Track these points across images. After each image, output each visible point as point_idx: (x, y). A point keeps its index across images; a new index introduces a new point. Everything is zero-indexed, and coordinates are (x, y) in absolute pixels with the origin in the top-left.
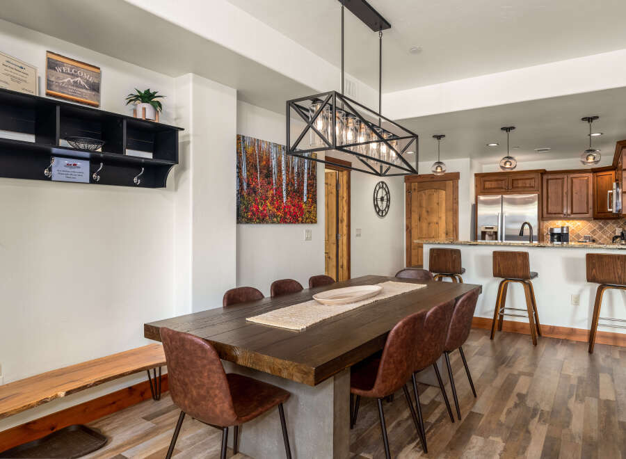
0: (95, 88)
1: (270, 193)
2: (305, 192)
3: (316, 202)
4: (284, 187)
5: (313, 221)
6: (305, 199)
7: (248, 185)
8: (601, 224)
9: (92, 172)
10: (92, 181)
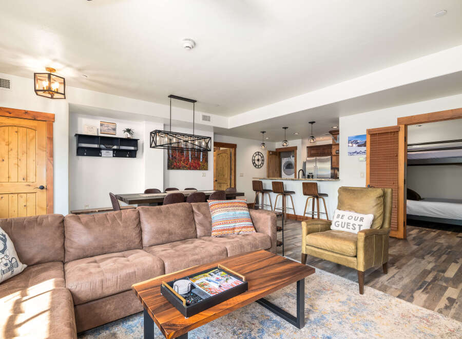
0: (114, 129)
1: (183, 159)
2: (201, 158)
3: (207, 162)
4: (190, 156)
5: (206, 169)
6: (201, 160)
7: (172, 156)
9: (113, 154)
10: (114, 156)
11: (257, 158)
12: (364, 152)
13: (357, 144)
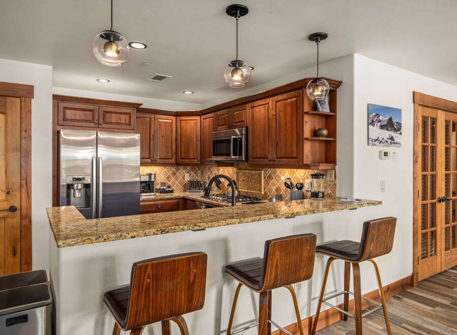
8: (174, 169)
12: (387, 142)
13: (380, 123)
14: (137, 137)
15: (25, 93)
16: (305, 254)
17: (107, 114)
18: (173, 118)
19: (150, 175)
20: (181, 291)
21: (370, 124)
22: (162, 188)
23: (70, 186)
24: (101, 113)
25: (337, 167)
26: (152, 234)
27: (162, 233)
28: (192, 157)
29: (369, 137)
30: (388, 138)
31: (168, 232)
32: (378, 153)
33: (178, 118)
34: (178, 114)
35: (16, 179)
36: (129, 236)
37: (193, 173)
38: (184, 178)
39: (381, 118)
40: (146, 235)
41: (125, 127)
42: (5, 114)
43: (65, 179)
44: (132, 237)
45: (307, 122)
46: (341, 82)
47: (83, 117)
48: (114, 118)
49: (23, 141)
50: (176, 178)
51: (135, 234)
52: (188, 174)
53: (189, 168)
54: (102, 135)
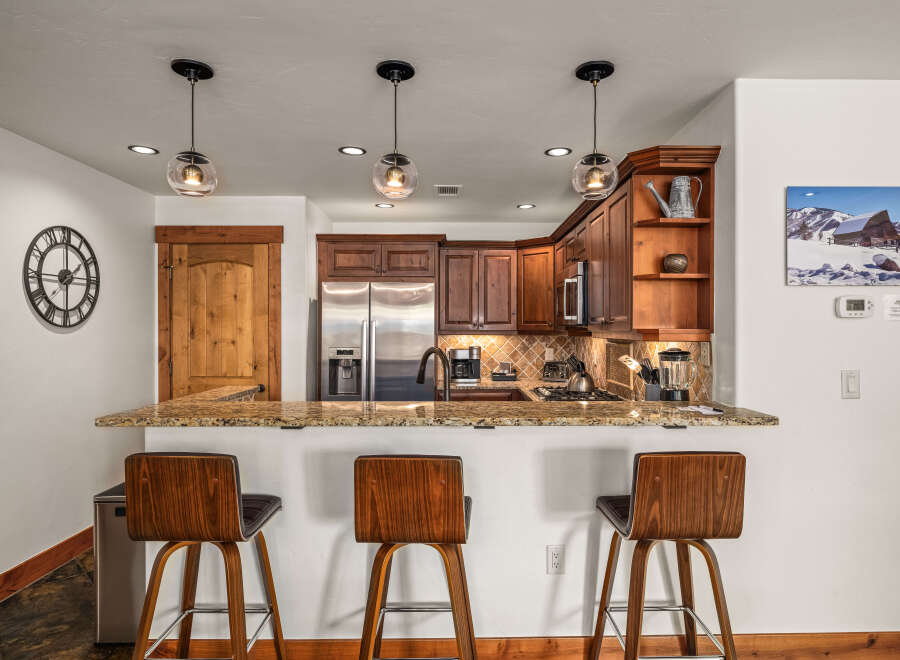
8: (524, 341)
11: (55, 262)
12: (865, 275)
13: (832, 231)
14: (430, 287)
15: (273, 236)
16: (437, 492)
17: (393, 256)
18: (513, 253)
19: (471, 349)
20: (196, 506)
21: (792, 234)
22: (501, 372)
23: (334, 363)
24: (385, 254)
25: (714, 337)
26: (210, 423)
27: (224, 425)
28: (540, 319)
29: (789, 266)
30: (868, 266)
31: (233, 424)
32: (832, 303)
33: (520, 251)
34: (520, 245)
35: (265, 351)
36: (178, 423)
37: (560, 348)
38: (543, 355)
39: (837, 217)
40: (201, 425)
41: (420, 273)
42: (252, 266)
43: (328, 354)
44: (183, 425)
45: (641, 243)
46: (718, 149)
47: (360, 264)
48: (402, 261)
49: (272, 300)
50: (529, 357)
51: (187, 421)
52: (552, 350)
53: (553, 339)
54: (377, 287)
